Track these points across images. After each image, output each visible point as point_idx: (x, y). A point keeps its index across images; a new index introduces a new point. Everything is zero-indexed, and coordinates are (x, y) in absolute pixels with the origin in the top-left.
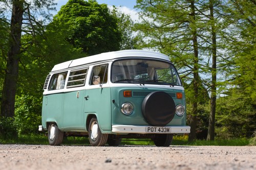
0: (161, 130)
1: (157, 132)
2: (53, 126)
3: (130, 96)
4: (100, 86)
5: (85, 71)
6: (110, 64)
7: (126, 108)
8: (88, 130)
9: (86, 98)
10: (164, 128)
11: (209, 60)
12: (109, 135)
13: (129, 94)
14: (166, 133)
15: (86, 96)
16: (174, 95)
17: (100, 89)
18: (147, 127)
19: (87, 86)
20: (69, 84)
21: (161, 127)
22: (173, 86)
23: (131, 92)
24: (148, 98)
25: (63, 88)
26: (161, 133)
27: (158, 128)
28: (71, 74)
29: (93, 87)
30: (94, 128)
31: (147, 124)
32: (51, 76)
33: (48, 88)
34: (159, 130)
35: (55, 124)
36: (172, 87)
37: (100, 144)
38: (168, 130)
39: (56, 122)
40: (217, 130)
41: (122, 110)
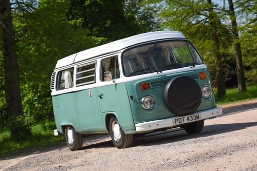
0: (190, 118)
1: (186, 122)
2: (70, 129)
3: (149, 87)
4: (114, 82)
5: (94, 66)
6: (119, 55)
7: (147, 102)
8: (109, 131)
9: (101, 97)
10: (192, 115)
11: (224, 3)
12: (134, 134)
13: (146, 86)
14: (196, 120)
15: (100, 94)
16: (196, 76)
17: (114, 86)
18: (174, 118)
19: (99, 83)
20: (78, 82)
21: (189, 116)
22: (194, 66)
23: (148, 84)
24: (168, 86)
25: (72, 86)
26: (190, 121)
27: (186, 117)
28: (78, 70)
29: (105, 83)
30: (116, 129)
31: (173, 115)
32: (56, 74)
33: (56, 88)
34: (188, 119)
35: (71, 127)
36: (193, 68)
37: (125, 145)
38: (198, 117)
39: (72, 124)
40: (247, 74)
41: (142, 105)
